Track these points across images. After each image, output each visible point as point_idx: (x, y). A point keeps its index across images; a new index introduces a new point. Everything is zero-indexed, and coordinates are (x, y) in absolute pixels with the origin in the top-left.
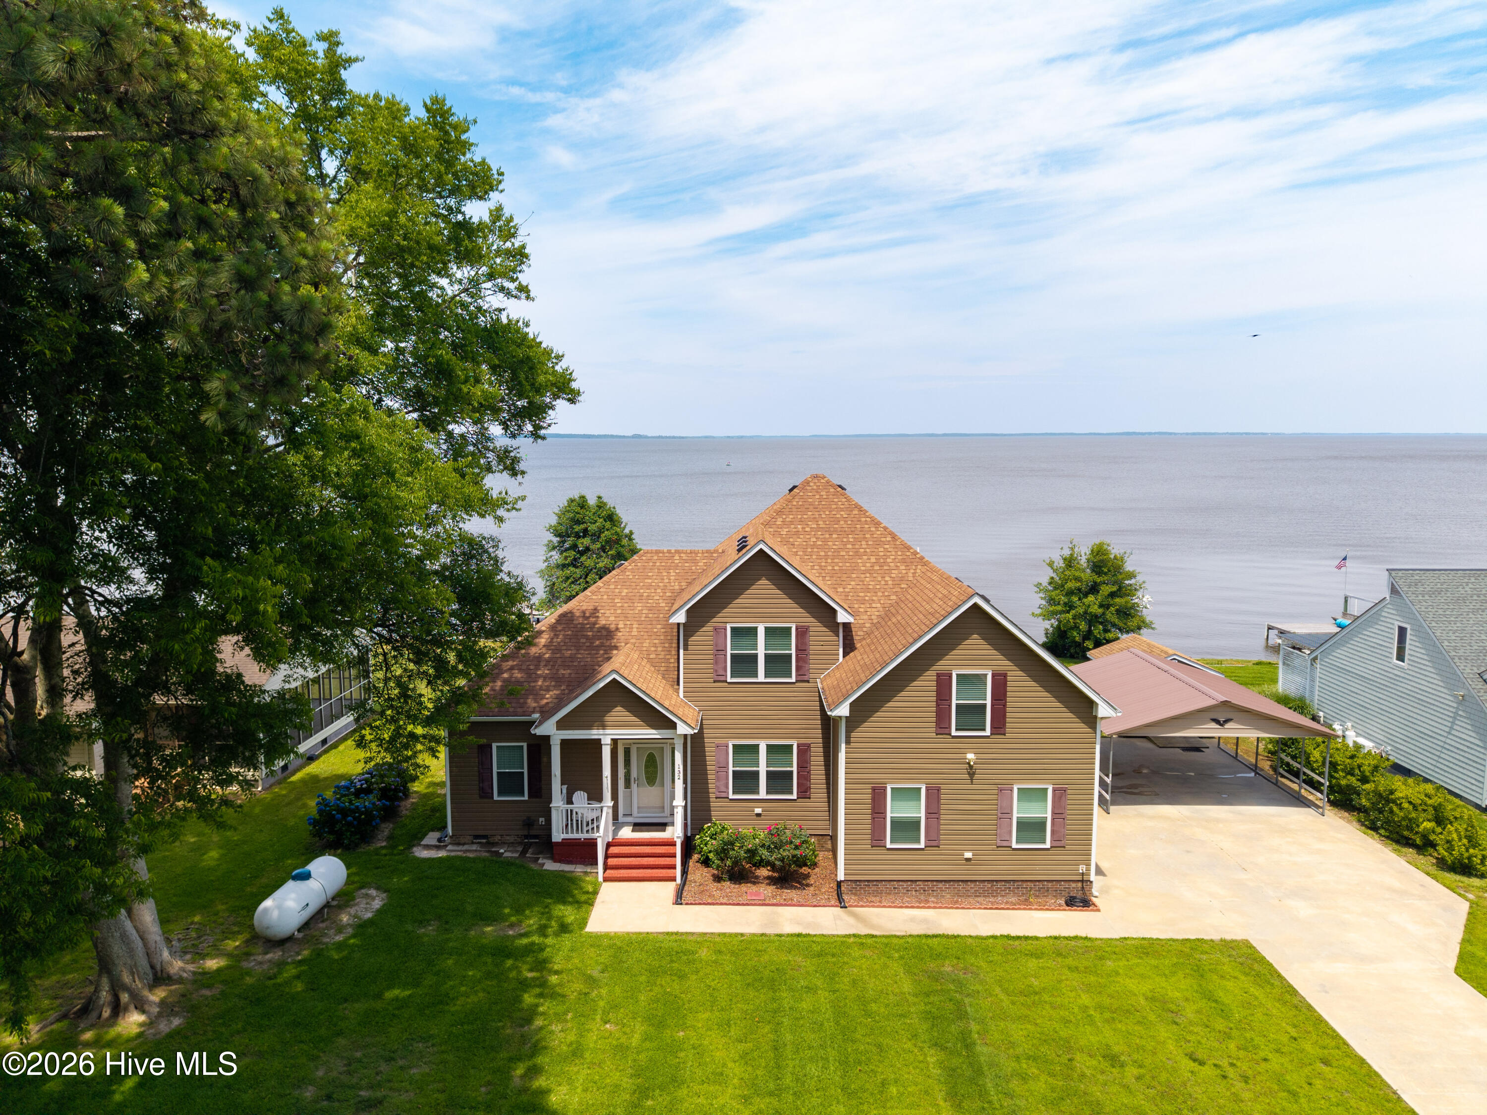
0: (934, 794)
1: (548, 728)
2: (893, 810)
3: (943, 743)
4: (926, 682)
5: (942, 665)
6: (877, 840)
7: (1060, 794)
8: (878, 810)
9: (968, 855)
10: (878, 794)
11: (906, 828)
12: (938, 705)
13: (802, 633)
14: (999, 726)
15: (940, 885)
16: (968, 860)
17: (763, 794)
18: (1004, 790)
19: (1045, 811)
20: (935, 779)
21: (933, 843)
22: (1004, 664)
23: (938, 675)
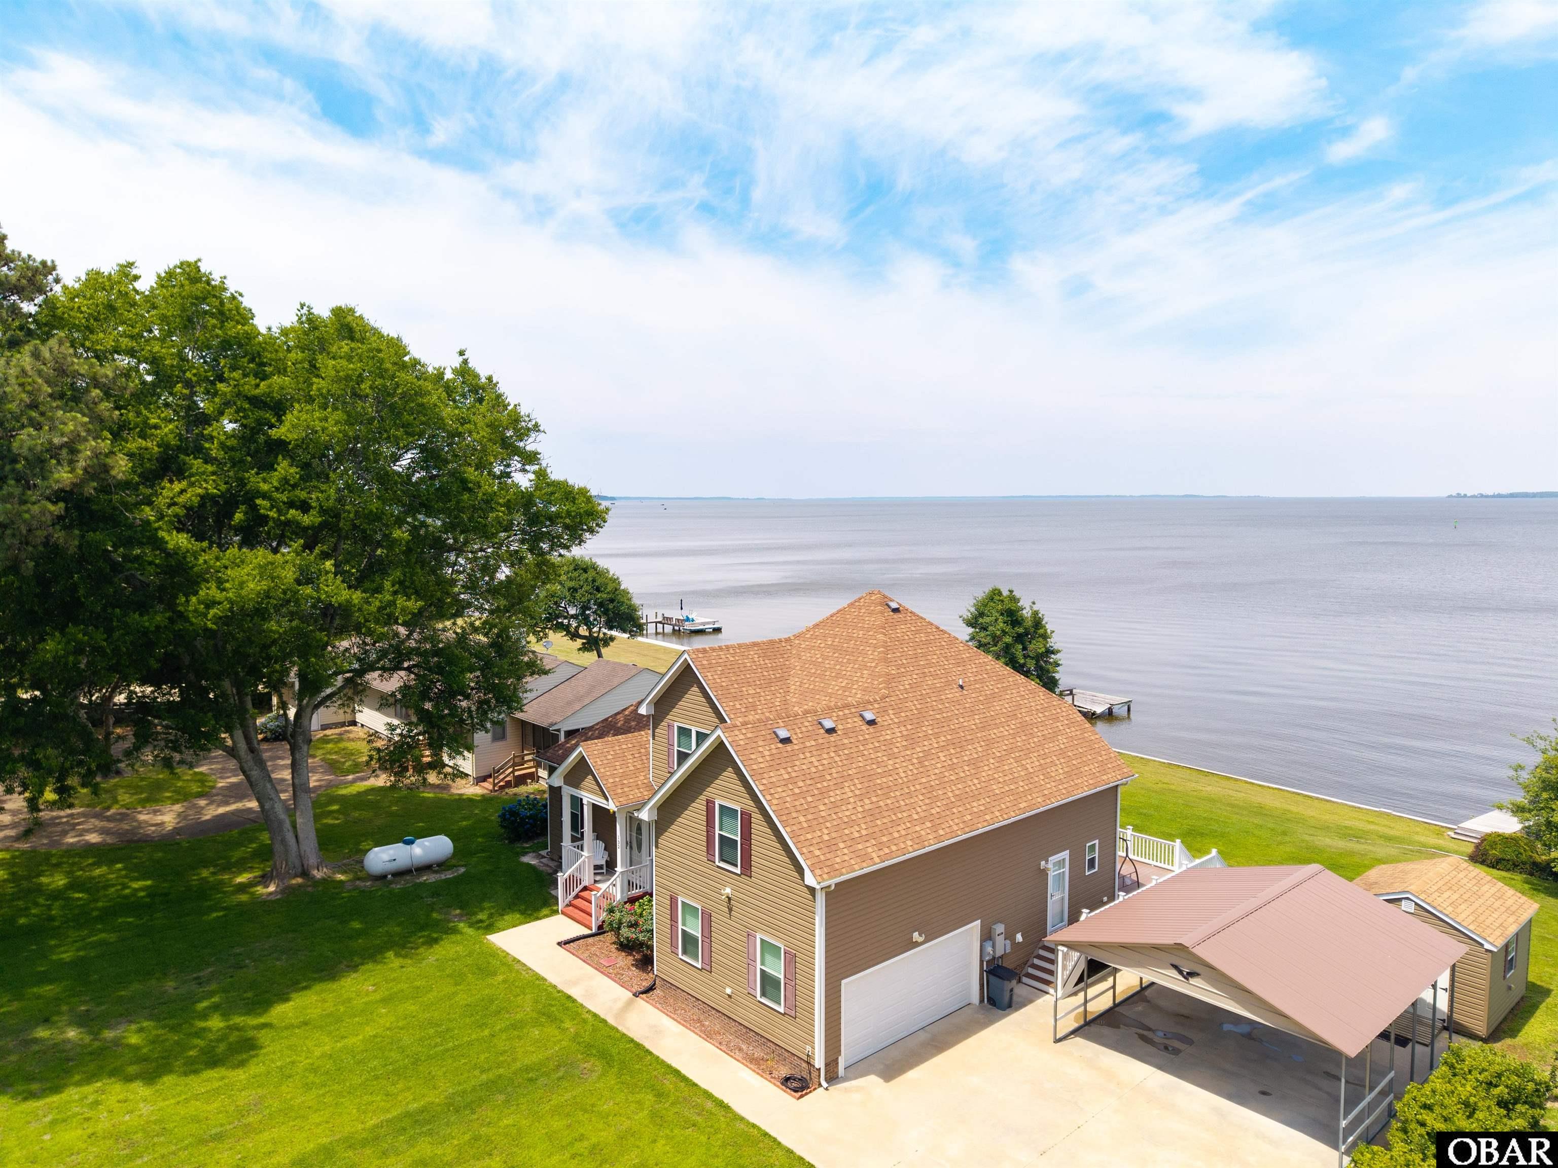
0: (707, 919)
1: (557, 781)
2: (682, 922)
3: (711, 869)
4: (702, 805)
5: (710, 792)
6: (674, 947)
7: (791, 960)
8: (673, 919)
9: (728, 991)
10: (673, 901)
11: (689, 941)
12: (707, 832)
14: (746, 864)
15: (714, 1012)
16: (730, 996)
18: (751, 937)
19: (777, 970)
20: (708, 904)
21: (708, 968)
22: (750, 806)
23: (708, 801)
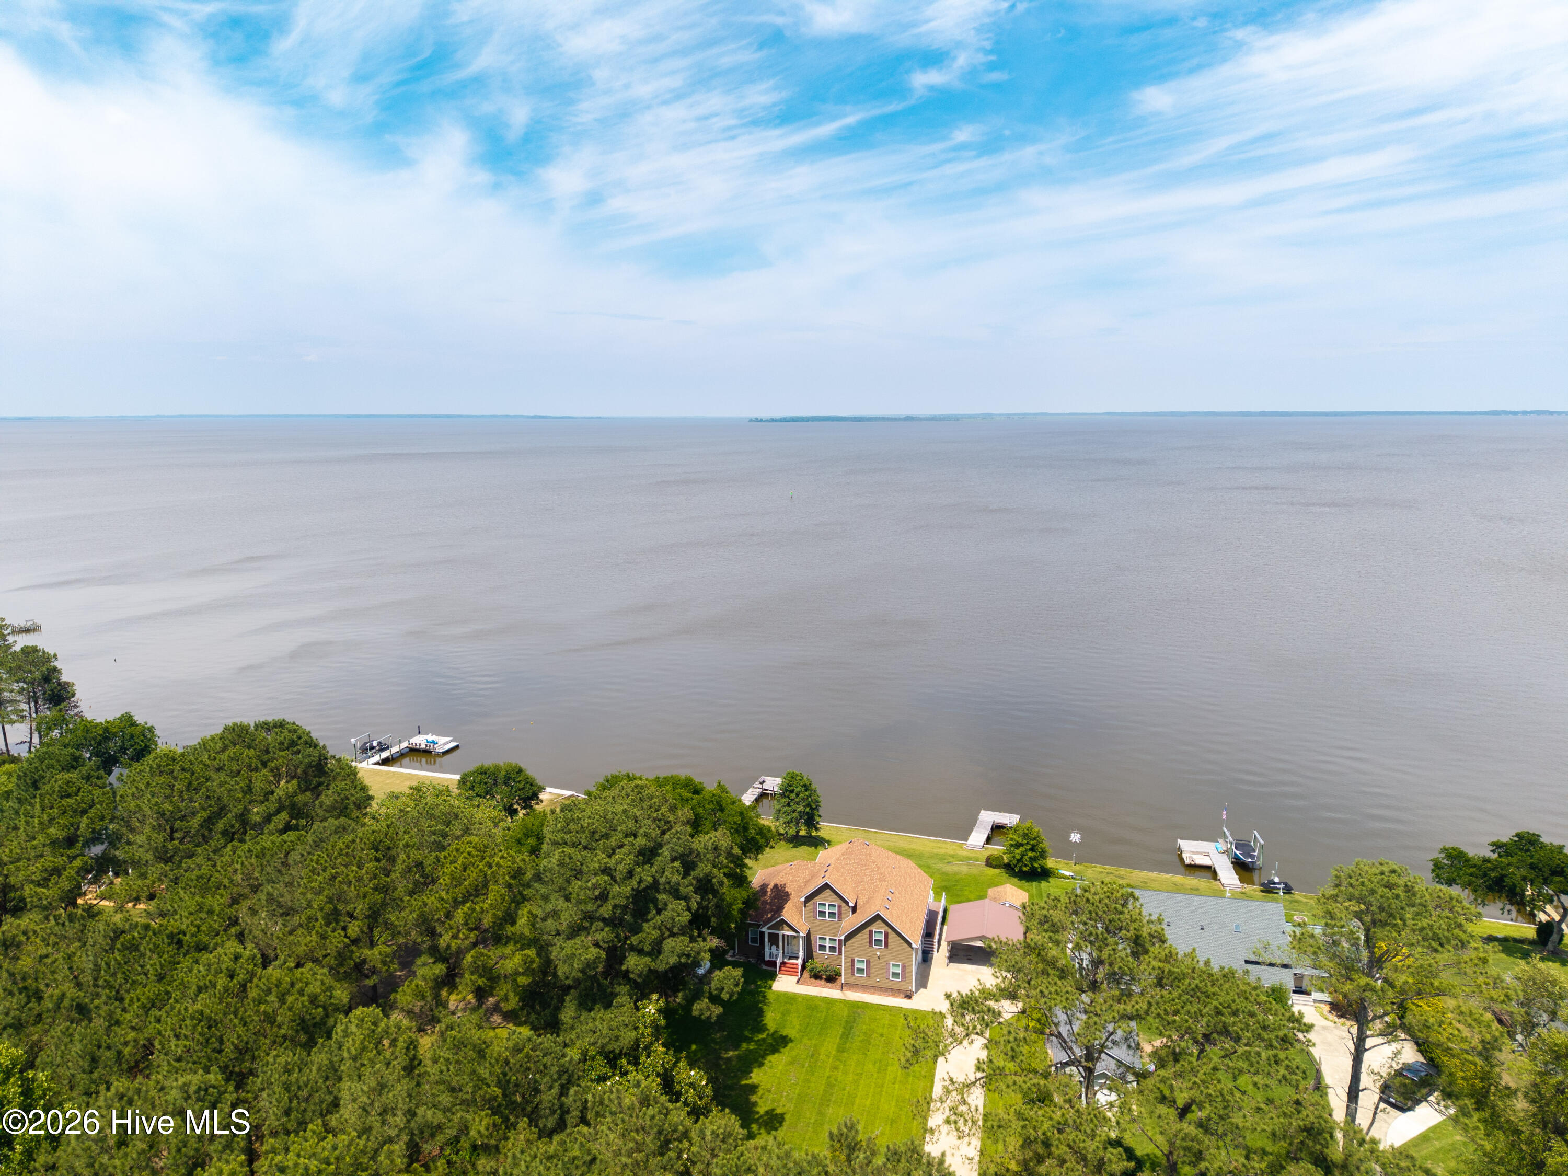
0: (868, 963)
1: (764, 929)
2: (857, 965)
3: (870, 949)
4: (866, 932)
5: (870, 928)
6: (853, 973)
7: (903, 967)
8: (853, 965)
10: (853, 961)
11: (860, 970)
12: (869, 939)
13: (839, 907)
14: (886, 945)
15: (871, 987)
16: (878, 981)
17: (827, 952)
18: (888, 964)
19: (899, 970)
20: (869, 958)
21: (868, 975)
22: (888, 929)
23: (870, 931)
